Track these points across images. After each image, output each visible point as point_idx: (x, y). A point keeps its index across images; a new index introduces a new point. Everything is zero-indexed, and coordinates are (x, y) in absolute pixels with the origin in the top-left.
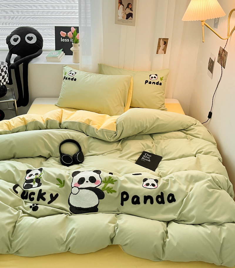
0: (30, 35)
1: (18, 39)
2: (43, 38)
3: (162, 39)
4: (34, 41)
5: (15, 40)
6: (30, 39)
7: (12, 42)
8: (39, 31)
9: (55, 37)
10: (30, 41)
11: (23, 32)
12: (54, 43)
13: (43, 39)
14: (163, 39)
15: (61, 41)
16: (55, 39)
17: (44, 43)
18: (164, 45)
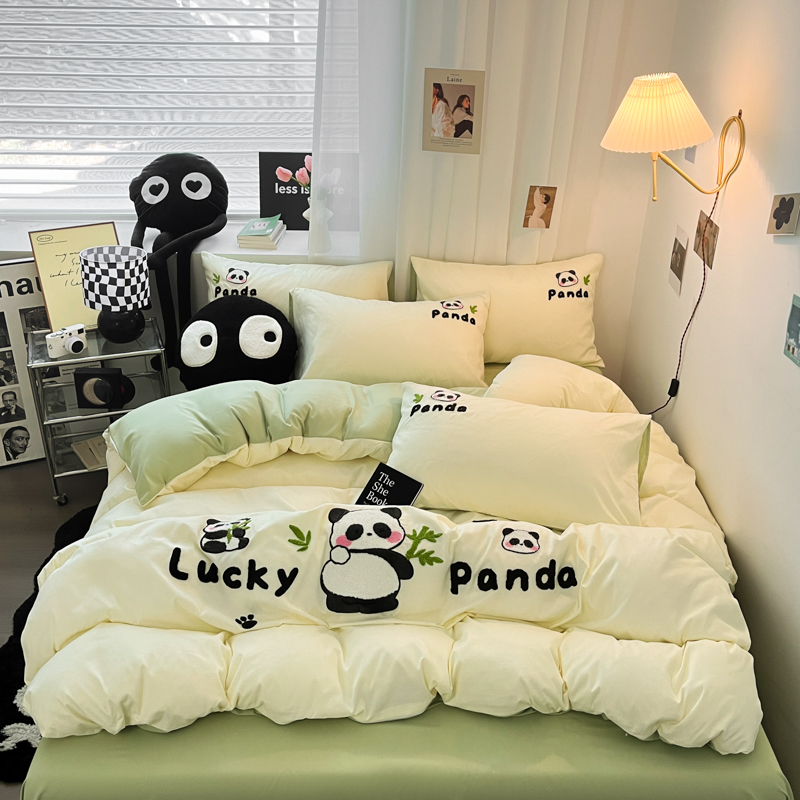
0: (194, 177)
1: (162, 186)
3: (538, 190)
4: (204, 193)
5: (155, 190)
6: (195, 186)
7: (146, 195)
9: (259, 180)
10: (195, 192)
11: (174, 167)
12: (257, 197)
15: (277, 192)
16: (258, 185)
17: (231, 197)
18: (546, 206)
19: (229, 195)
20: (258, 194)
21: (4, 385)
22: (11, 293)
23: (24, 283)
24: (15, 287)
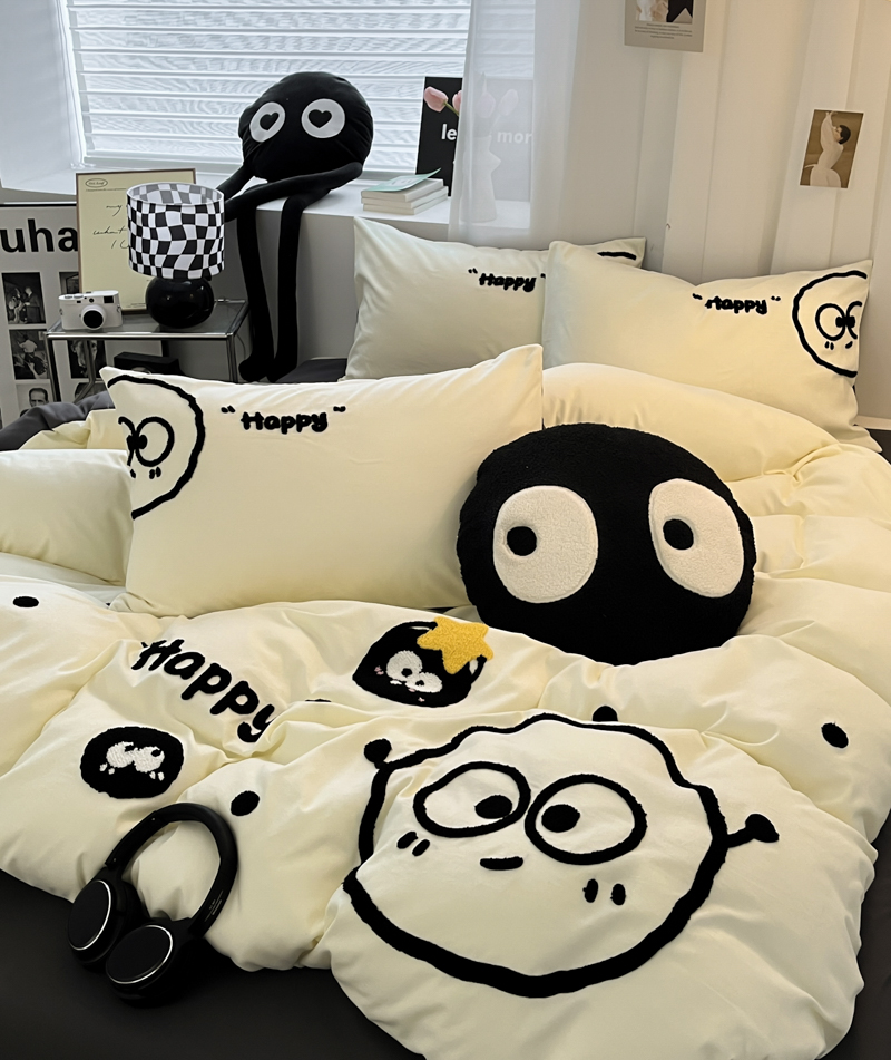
0: (321, 105)
1: (276, 116)
2: (377, 123)
3: (828, 118)
4: (332, 129)
5: (267, 122)
6: (320, 119)
7: (254, 128)
8: (365, 97)
9: (420, 121)
10: (319, 126)
11: (298, 91)
12: (413, 146)
13: (375, 127)
14: (837, 115)
15: (444, 138)
16: (419, 127)
18: (841, 147)
19: (373, 142)
20: (418, 144)
21: (33, 377)
22: (50, 248)
23: (68, 234)
24: (56, 239)
